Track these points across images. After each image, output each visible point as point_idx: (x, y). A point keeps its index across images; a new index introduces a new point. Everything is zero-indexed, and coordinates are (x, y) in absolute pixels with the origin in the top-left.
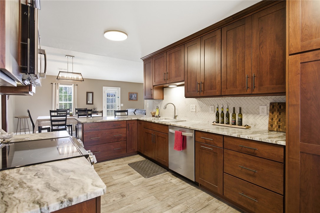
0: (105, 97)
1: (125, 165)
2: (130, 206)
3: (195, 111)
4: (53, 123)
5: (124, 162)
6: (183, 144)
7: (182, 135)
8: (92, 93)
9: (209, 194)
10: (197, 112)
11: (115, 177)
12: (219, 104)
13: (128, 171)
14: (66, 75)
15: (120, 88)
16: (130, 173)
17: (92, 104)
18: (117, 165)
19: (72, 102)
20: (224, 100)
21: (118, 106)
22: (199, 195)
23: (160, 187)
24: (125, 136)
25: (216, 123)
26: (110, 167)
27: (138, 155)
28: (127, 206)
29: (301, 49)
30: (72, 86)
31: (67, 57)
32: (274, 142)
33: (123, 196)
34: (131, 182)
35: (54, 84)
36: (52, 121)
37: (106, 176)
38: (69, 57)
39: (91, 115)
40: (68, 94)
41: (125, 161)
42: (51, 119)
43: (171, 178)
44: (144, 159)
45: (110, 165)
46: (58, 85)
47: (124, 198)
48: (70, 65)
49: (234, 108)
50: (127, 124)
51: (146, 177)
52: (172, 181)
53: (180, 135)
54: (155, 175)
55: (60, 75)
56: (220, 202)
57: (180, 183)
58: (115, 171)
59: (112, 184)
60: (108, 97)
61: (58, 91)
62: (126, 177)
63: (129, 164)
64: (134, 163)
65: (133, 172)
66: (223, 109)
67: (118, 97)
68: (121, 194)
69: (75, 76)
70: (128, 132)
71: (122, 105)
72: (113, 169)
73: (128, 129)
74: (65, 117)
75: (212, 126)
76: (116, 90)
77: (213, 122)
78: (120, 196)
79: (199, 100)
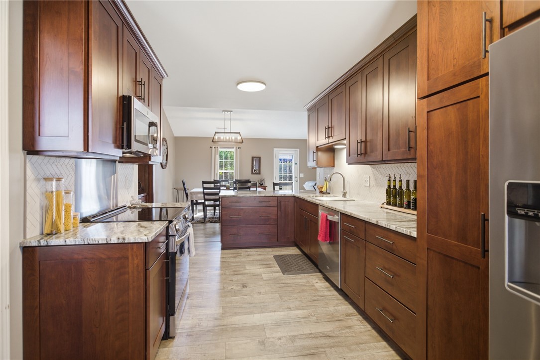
0: (276, 164)
1: (269, 257)
2: (245, 297)
3: (368, 185)
4: (207, 197)
5: (270, 253)
6: (330, 232)
7: (327, 220)
8: (259, 158)
9: (356, 310)
10: (371, 186)
11: (247, 267)
12: (396, 174)
13: (268, 263)
14: (222, 136)
15: (298, 150)
16: (268, 266)
17: (259, 173)
18: (260, 255)
19: (234, 171)
20: (403, 168)
21: (296, 177)
22: (340, 308)
23: (294, 287)
24: (274, 217)
25: (387, 204)
26: (250, 255)
27: (295, 247)
28: (242, 297)
29: (428, 91)
30: (233, 150)
31: (223, 112)
32: (408, 234)
33: (244, 286)
34: (263, 275)
35: (213, 147)
36: (205, 194)
37: (239, 264)
38: (226, 112)
39: (249, 188)
40: (229, 161)
41: (272, 252)
42: (204, 192)
43: (317, 281)
44: (300, 253)
45: (251, 253)
46: (217, 149)
47: (245, 289)
48: (228, 122)
49: (408, 181)
50: (279, 201)
51: (286, 274)
52: (316, 285)
53: (325, 219)
54: (299, 274)
55: (216, 137)
56: (364, 321)
57: (326, 289)
58: (253, 260)
59: (241, 273)
60: (281, 164)
61: (218, 157)
62: (261, 270)
63: (275, 257)
64: (283, 255)
65: (273, 266)
66: (401, 183)
67: (296, 164)
68: (243, 284)
69: (233, 137)
70: (279, 212)
71: (302, 175)
72: (251, 258)
73: (279, 209)
74: (219, 191)
75: (380, 209)
76: (293, 152)
77: (383, 204)
78: (242, 286)
79: (374, 168)
